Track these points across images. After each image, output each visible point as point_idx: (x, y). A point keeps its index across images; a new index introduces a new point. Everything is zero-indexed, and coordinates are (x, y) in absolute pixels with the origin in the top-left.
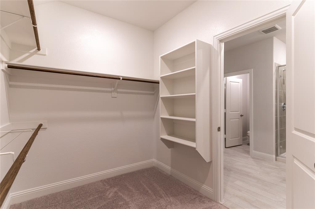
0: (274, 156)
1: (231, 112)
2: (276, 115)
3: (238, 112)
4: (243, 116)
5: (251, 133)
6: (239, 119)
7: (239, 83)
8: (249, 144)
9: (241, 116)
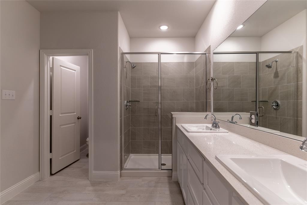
0: (119, 172)
1: (62, 114)
2: (121, 117)
3: (74, 113)
4: (80, 118)
5: (91, 141)
6: (74, 123)
7: (75, 71)
8: (87, 156)
9: (78, 118)
